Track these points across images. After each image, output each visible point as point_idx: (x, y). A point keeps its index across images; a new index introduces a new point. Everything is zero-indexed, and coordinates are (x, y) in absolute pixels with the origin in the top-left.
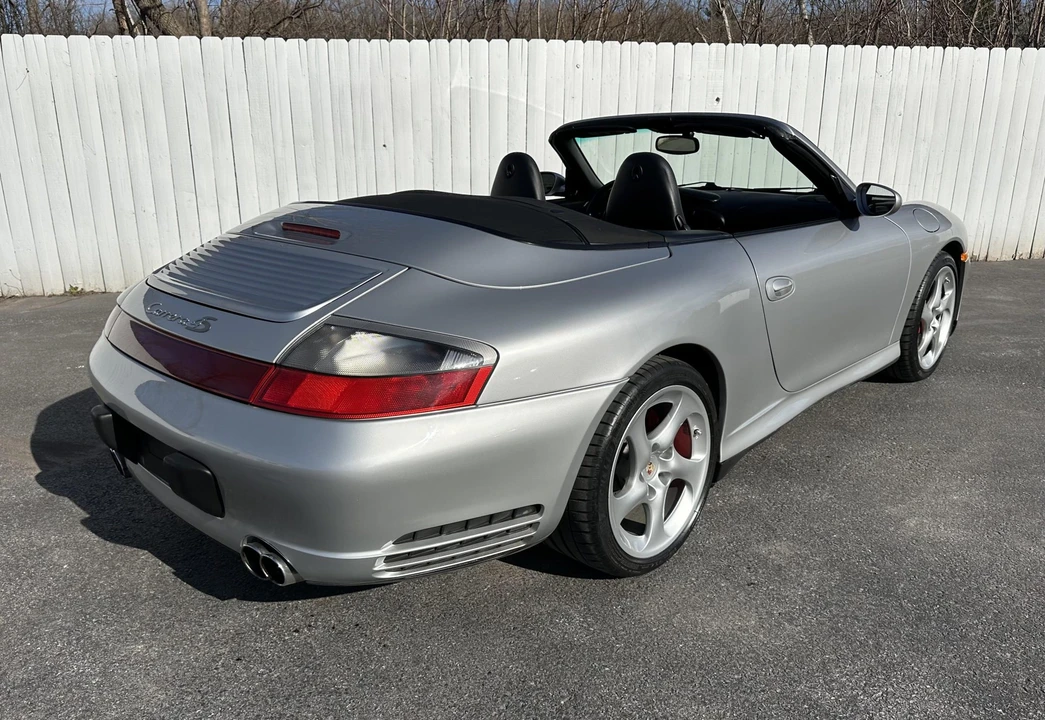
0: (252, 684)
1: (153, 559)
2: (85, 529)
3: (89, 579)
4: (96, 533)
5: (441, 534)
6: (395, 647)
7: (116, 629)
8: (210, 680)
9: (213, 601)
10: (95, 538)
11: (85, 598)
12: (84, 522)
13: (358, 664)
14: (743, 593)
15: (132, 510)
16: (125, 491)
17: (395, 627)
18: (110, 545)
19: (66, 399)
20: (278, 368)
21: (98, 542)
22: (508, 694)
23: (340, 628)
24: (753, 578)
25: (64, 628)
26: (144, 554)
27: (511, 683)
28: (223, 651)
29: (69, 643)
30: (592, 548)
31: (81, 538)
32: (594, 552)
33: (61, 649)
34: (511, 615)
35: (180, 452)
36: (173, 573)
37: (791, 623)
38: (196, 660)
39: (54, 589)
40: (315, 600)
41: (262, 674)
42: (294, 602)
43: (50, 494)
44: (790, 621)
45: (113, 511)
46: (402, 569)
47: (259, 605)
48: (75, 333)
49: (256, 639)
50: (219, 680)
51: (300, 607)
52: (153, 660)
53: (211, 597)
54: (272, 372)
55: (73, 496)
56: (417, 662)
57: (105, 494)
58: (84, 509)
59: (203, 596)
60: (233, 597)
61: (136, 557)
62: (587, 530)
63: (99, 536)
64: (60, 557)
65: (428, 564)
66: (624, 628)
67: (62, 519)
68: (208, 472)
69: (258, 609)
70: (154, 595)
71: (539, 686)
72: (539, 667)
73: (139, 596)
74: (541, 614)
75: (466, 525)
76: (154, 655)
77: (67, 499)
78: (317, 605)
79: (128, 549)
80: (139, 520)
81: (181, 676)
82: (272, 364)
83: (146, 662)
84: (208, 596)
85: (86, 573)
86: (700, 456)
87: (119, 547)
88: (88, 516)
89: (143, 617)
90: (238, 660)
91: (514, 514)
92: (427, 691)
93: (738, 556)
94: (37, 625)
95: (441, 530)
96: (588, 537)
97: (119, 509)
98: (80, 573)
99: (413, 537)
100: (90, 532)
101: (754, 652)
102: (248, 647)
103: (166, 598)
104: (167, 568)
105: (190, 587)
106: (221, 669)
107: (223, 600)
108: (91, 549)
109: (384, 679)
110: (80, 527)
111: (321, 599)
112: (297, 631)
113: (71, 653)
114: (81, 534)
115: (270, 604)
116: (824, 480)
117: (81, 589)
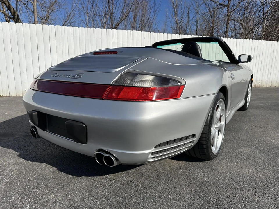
0: (102, 205)
1: (48, 166)
2: (19, 158)
3: (25, 174)
4: (24, 159)
5: (167, 144)
6: (148, 188)
7: (41, 191)
8: (85, 205)
9: (76, 178)
10: (24, 161)
11: (26, 181)
12: (19, 156)
13: (138, 194)
14: (245, 162)
15: (35, 152)
16: (31, 146)
17: (144, 181)
18: (30, 162)
19: (3, 122)
20: (112, 86)
21: (26, 162)
22: (195, 199)
23: (125, 183)
24: (244, 158)
25: (20, 192)
26: (44, 165)
27: (194, 195)
28: (86, 194)
29: (24, 197)
30: (205, 150)
31: (19, 161)
32: (206, 151)
33: (21, 200)
34: (181, 174)
35: (71, 120)
36: (57, 170)
37: (265, 169)
38: (77, 198)
39: (12, 178)
40: (112, 175)
41: (105, 201)
42: (105, 176)
43: (3, 148)
44: (264, 168)
45: (29, 152)
46: (154, 158)
47: (93, 178)
48: (2, 106)
49: (97, 189)
50: (89, 205)
51: (108, 177)
52: (60, 200)
53: (75, 177)
54: (110, 88)
55: (12, 148)
56: (158, 192)
57: (24, 147)
58: (18, 152)
59: (71, 176)
60: (82, 176)
61: (42, 166)
62: (205, 144)
63: (26, 160)
64: (12, 167)
65: (162, 156)
66: (218, 175)
67: (10, 155)
68: (84, 125)
69: (93, 179)
70: (53, 178)
71: (204, 195)
72: (200, 189)
73: (47, 178)
74: (190, 173)
75: (175, 141)
76: (60, 198)
77: (10, 150)
78: (114, 176)
79: (38, 163)
80: (39, 154)
81: (73, 205)
82: (110, 85)
83: (57, 201)
84: (73, 176)
85: (24, 172)
86: (223, 123)
87: (34, 163)
88: (19, 154)
89: (50, 186)
90: (93, 197)
91: (187, 138)
92: (168, 201)
93: (235, 152)
94: (8, 192)
95: (167, 143)
96: (205, 146)
97: (31, 151)
98: (22, 172)
99: (160, 145)
100: (22, 159)
101: (261, 178)
102: (95, 192)
103: (57, 178)
104: (54, 168)
105: (65, 174)
106: (88, 201)
107: (79, 177)
108: (23, 164)
109: (150, 199)
110: (17, 158)
111: (114, 174)
112: (111, 185)
113: (25, 201)
114: (18, 160)
115: (97, 177)
116: (242, 132)
117: (23, 178)
